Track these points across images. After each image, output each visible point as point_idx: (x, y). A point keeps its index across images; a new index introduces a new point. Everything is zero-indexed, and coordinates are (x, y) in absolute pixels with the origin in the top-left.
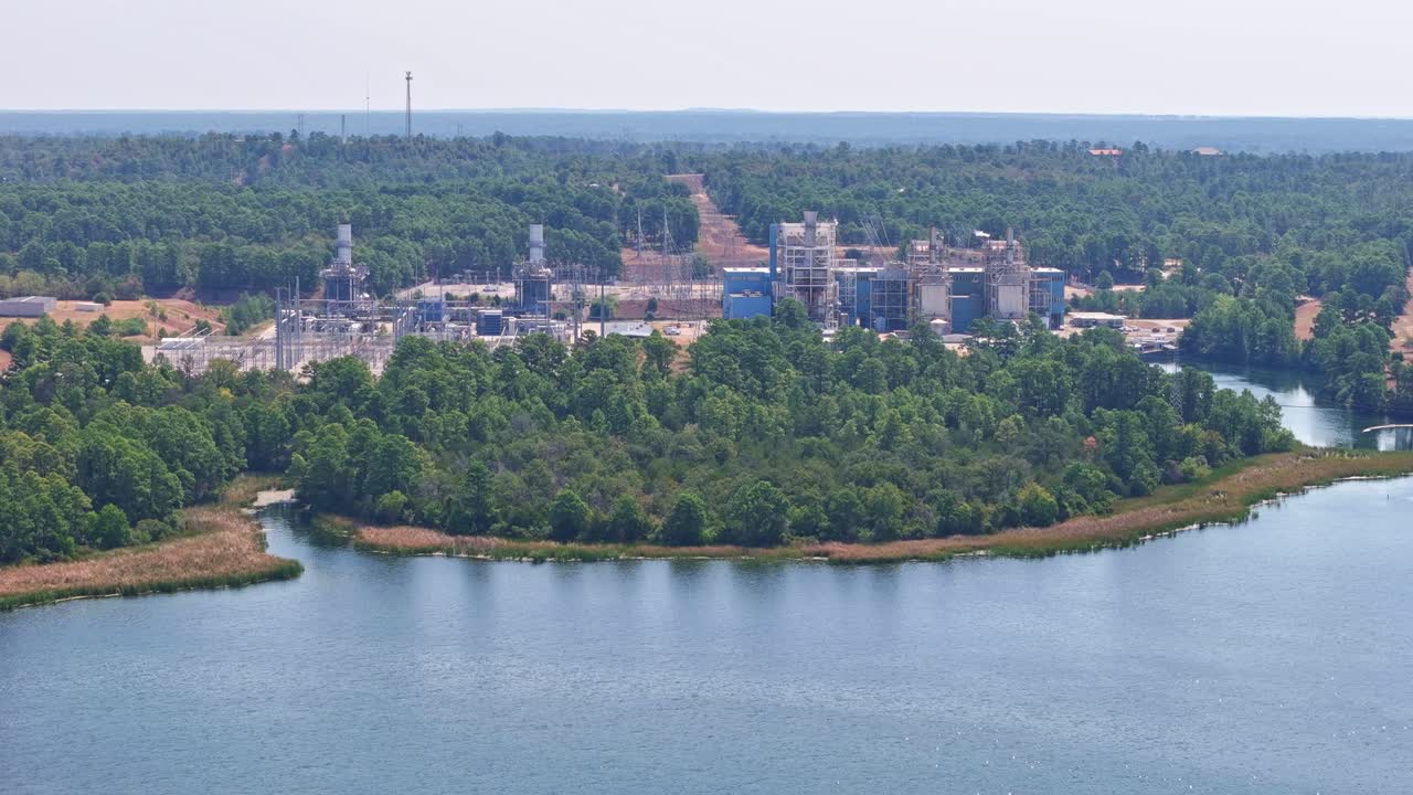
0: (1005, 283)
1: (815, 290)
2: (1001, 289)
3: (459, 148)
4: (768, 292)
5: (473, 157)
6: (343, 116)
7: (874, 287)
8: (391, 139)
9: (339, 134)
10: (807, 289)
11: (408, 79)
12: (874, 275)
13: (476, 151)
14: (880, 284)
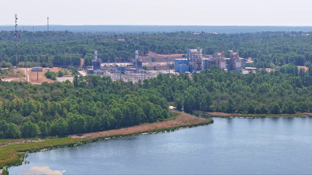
0: (237, 61)
1: (200, 63)
2: (236, 63)
3: (60, 34)
4: (188, 64)
5: (63, 36)
6: (33, 27)
7: (208, 62)
8: (45, 32)
9: (32, 31)
10: (198, 63)
11: (48, 19)
12: (208, 60)
13: (63, 34)
14: (209, 62)
